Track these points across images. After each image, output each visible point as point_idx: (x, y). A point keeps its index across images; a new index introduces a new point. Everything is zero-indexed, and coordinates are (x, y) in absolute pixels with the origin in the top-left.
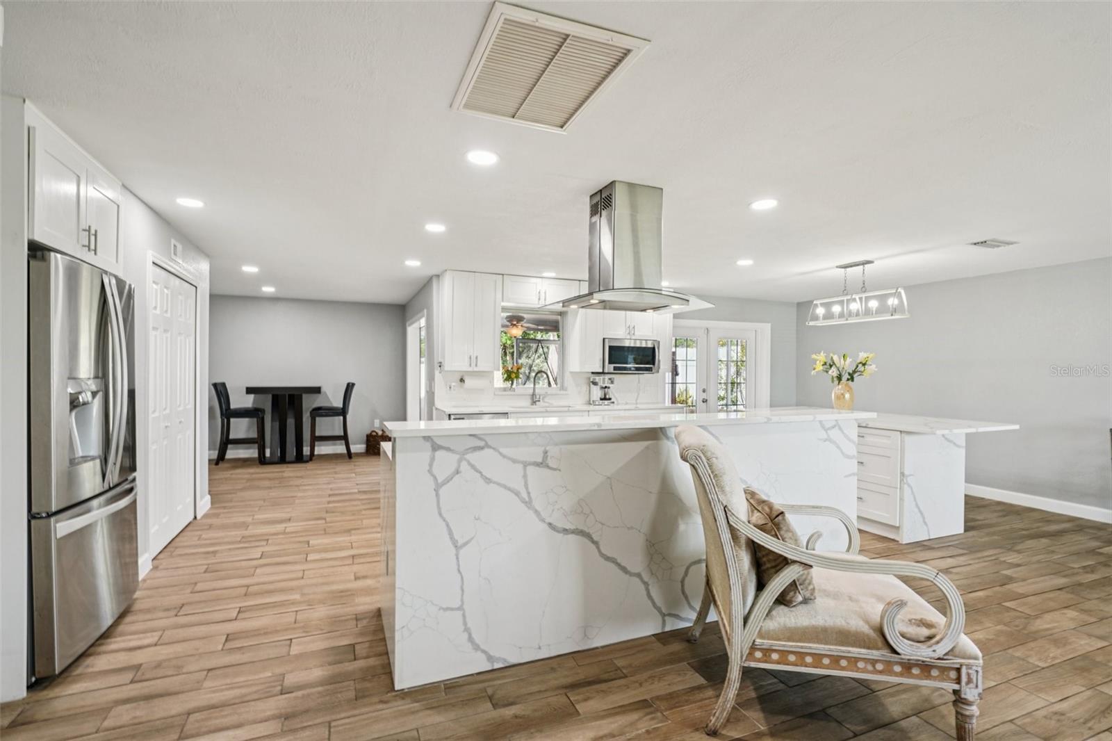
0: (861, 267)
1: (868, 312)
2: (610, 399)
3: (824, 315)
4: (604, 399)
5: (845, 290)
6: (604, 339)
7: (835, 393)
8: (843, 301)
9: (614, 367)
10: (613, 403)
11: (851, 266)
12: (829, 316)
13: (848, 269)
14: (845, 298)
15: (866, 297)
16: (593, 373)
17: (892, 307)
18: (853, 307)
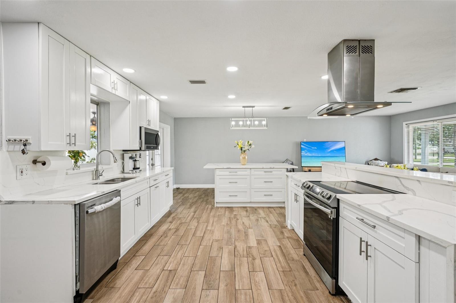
0: (252, 108)
1: (254, 126)
2: (139, 168)
3: (235, 125)
4: (134, 169)
5: (245, 116)
6: (140, 128)
7: (242, 157)
8: (244, 120)
9: (147, 146)
10: (141, 170)
11: (247, 107)
12: (237, 125)
13: (246, 108)
14: (245, 119)
15: (253, 120)
16: (123, 151)
17: (264, 125)
18: (248, 123)
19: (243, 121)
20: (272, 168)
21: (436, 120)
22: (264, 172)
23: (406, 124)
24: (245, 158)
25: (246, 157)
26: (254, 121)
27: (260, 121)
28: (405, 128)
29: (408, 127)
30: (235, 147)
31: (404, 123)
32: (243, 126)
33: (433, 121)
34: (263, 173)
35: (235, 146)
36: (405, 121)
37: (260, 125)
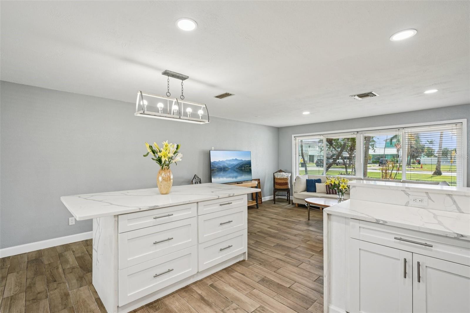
0: (181, 80)
14: (168, 99)
15: (184, 104)
17: (200, 116)
18: (175, 108)
19: (165, 102)
20: (232, 195)
21: (322, 135)
22: (221, 205)
23: (294, 137)
24: (170, 179)
25: (172, 177)
26: (186, 106)
27: (196, 108)
28: (294, 140)
29: (295, 139)
30: (144, 156)
31: (293, 136)
32: (165, 111)
33: (320, 135)
34: (217, 207)
35: (145, 154)
36: (293, 134)
37: (194, 115)
